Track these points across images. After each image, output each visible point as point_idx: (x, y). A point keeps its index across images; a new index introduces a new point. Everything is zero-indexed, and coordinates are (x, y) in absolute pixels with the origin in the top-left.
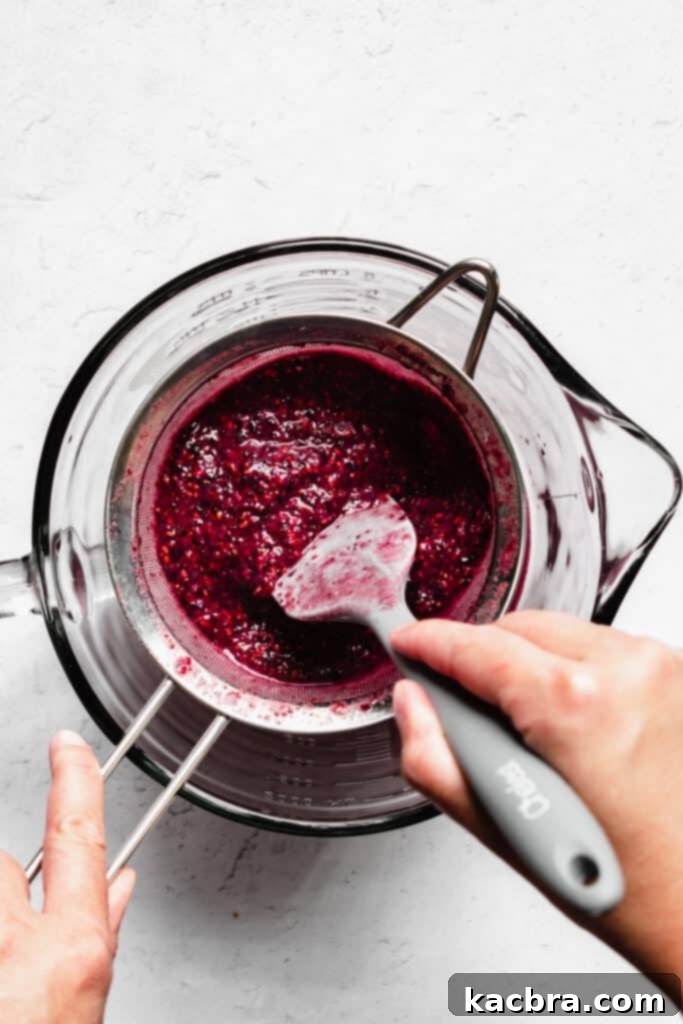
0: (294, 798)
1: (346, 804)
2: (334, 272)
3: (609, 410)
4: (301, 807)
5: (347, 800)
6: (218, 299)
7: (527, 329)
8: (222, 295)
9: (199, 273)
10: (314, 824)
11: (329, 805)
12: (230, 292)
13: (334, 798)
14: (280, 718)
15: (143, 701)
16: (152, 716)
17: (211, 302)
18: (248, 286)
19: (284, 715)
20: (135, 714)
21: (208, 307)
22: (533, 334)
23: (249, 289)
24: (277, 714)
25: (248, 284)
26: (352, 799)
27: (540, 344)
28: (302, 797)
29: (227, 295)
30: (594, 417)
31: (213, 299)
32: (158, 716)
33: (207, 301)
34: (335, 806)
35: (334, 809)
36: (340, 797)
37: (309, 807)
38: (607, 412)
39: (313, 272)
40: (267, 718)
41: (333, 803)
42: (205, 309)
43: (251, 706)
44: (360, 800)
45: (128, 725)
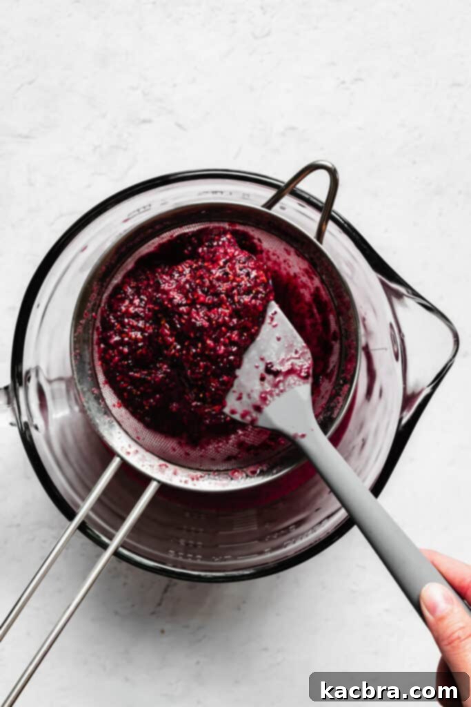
0: (190, 555)
1: (225, 560)
2: (222, 192)
3: (410, 291)
4: (194, 562)
5: (226, 557)
6: (142, 210)
7: (354, 234)
8: (144, 207)
9: (128, 192)
10: (203, 574)
11: (213, 561)
12: (150, 205)
13: (217, 556)
14: (195, 482)
15: (89, 490)
16: (96, 499)
17: (137, 213)
18: (163, 202)
19: (197, 479)
20: (83, 499)
21: (135, 216)
22: (357, 237)
23: (163, 204)
24: (193, 479)
25: (162, 200)
26: (229, 557)
27: (363, 245)
28: (195, 555)
29: (148, 208)
30: (399, 296)
31: (138, 210)
32: (99, 501)
33: (134, 212)
34: (217, 561)
35: (217, 563)
36: (221, 555)
37: (199, 562)
38: (408, 292)
39: (207, 192)
40: (186, 482)
41: (217, 559)
42: (133, 217)
43: (175, 473)
44: (235, 558)
45: (78, 507)
